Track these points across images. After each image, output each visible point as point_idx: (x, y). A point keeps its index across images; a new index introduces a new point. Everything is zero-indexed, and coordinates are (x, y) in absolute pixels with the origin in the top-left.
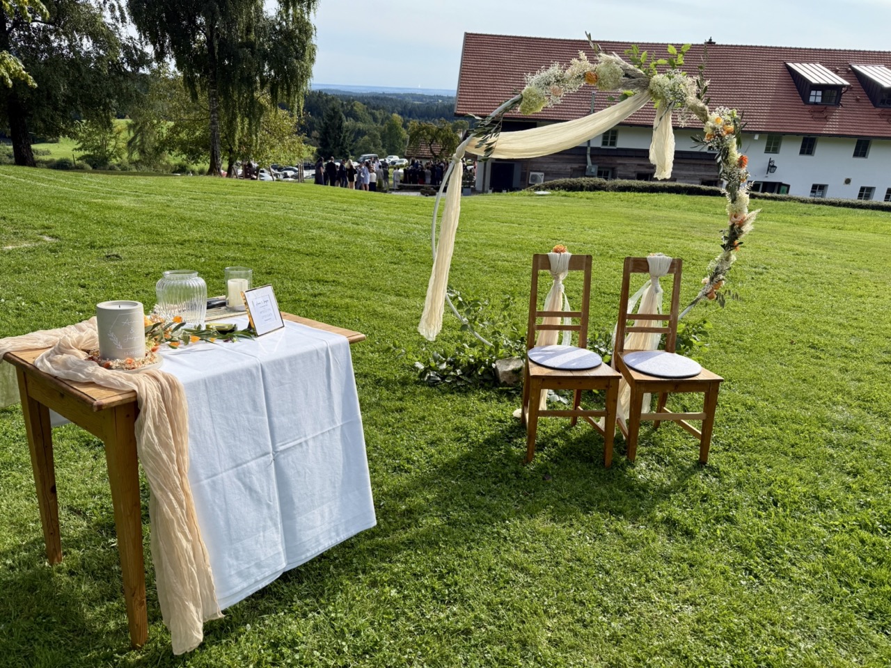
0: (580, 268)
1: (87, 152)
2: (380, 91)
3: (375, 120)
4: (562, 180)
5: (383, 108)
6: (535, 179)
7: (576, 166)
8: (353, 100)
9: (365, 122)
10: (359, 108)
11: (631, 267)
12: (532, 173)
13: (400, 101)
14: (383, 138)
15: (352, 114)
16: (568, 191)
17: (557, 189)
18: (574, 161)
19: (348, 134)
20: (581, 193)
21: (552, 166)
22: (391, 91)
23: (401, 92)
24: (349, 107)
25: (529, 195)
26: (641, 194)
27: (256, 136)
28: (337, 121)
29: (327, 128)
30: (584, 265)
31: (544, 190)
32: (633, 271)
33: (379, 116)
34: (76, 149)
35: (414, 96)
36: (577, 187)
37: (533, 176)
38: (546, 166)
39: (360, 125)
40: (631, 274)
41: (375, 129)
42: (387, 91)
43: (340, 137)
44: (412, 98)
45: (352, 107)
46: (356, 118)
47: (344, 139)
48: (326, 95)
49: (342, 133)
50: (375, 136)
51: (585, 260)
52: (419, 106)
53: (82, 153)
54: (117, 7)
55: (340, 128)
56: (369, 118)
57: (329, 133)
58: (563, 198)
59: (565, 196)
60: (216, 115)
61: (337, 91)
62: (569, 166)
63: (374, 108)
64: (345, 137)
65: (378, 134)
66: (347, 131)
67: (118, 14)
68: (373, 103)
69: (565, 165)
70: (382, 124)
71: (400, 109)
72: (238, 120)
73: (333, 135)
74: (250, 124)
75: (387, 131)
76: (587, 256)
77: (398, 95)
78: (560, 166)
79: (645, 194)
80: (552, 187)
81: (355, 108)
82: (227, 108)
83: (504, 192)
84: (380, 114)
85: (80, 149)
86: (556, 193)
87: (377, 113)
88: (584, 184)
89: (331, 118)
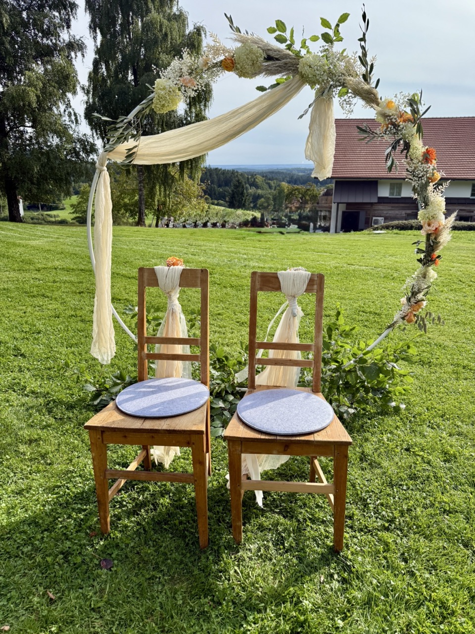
0: (195, 286)
1: (78, 215)
2: (275, 168)
3: (270, 187)
4: (396, 222)
5: (276, 179)
6: (376, 222)
7: (409, 212)
8: (255, 175)
9: (263, 189)
10: (259, 180)
11: (258, 285)
12: (374, 218)
13: (289, 174)
14: (274, 199)
15: (254, 184)
16: (400, 230)
17: (391, 229)
18: (408, 208)
19: (248, 197)
20: (410, 232)
21: (390, 212)
22: (283, 167)
23: (290, 168)
24: (253, 180)
25: (369, 234)
26: (460, 232)
27: (169, 198)
28: (240, 189)
29: (233, 194)
30: (199, 282)
31: (381, 230)
32: (261, 289)
33: (273, 185)
34: (70, 213)
35: (299, 170)
36: (408, 227)
37: (375, 220)
38: (385, 212)
39: (260, 191)
40: (259, 292)
41: (270, 194)
42: (280, 167)
43: (242, 200)
44: (298, 171)
45: (254, 179)
46: (257, 187)
47: (245, 201)
48: (237, 172)
49: (244, 197)
50: (269, 198)
51: (199, 275)
52: (302, 177)
53: (75, 215)
54: (73, 114)
55: (242, 193)
56: (266, 186)
57: (234, 197)
58: (396, 235)
59: (397, 234)
60: (142, 184)
61: (245, 169)
62: (404, 212)
63: (270, 179)
64: (245, 199)
65: (271, 197)
66: (247, 196)
67: (73, 118)
68: (270, 176)
69: (401, 211)
70: (275, 190)
71: (288, 179)
72: (157, 187)
73: (237, 199)
74: (165, 190)
75: (277, 194)
76: (202, 271)
77: (287, 170)
78: (397, 212)
79: (463, 232)
80: (387, 228)
81: (256, 180)
82: (150, 179)
83: (352, 232)
84: (274, 183)
85: (73, 213)
86: (390, 232)
87: (272, 183)
88: (414, 225)
89: (236, 187)
